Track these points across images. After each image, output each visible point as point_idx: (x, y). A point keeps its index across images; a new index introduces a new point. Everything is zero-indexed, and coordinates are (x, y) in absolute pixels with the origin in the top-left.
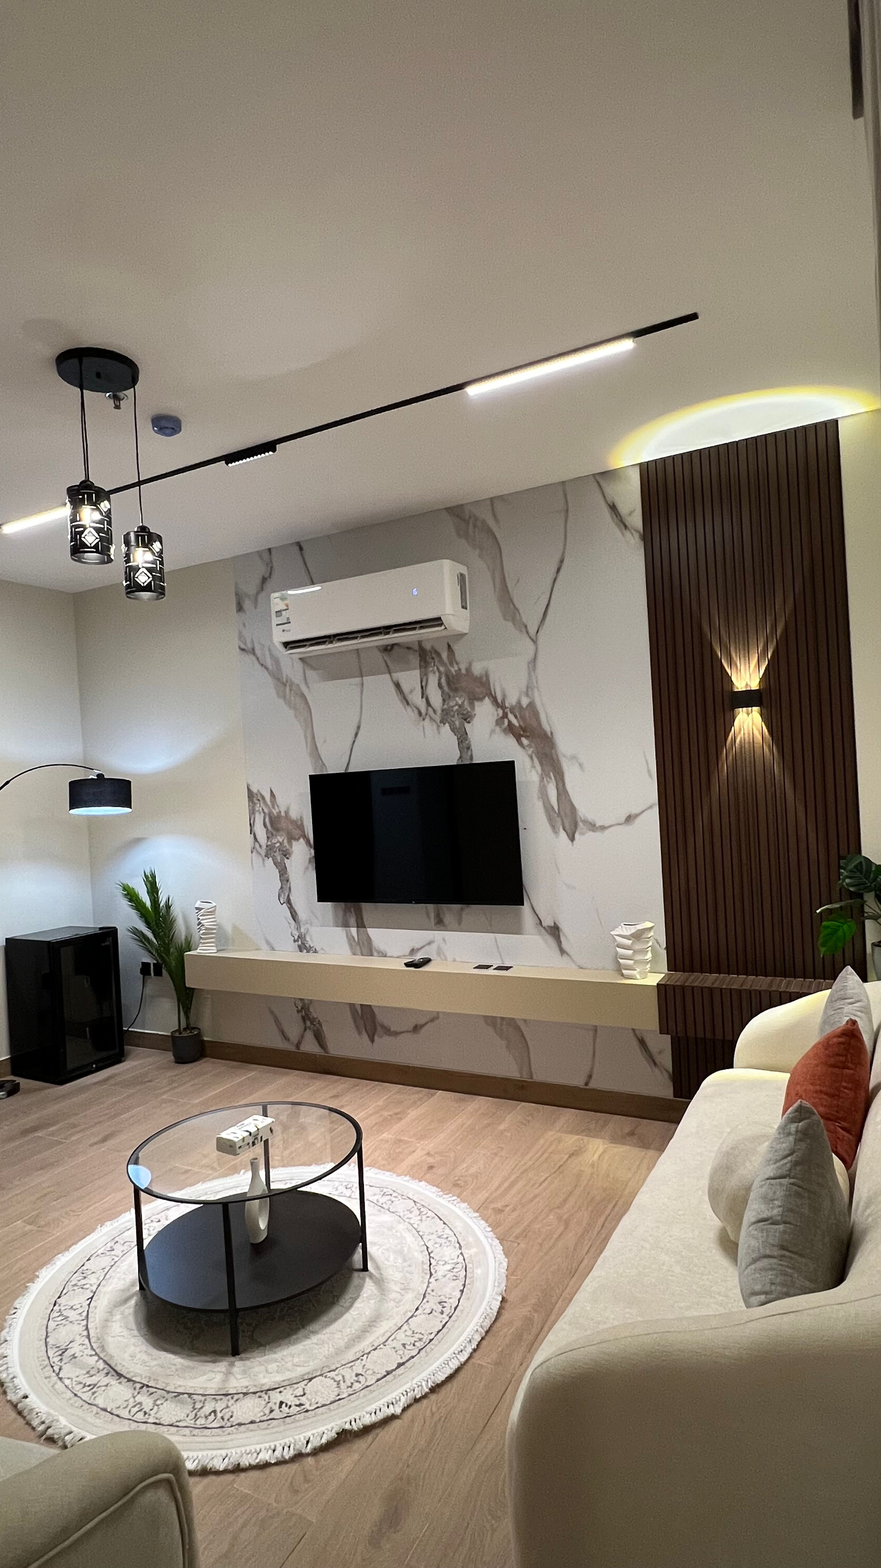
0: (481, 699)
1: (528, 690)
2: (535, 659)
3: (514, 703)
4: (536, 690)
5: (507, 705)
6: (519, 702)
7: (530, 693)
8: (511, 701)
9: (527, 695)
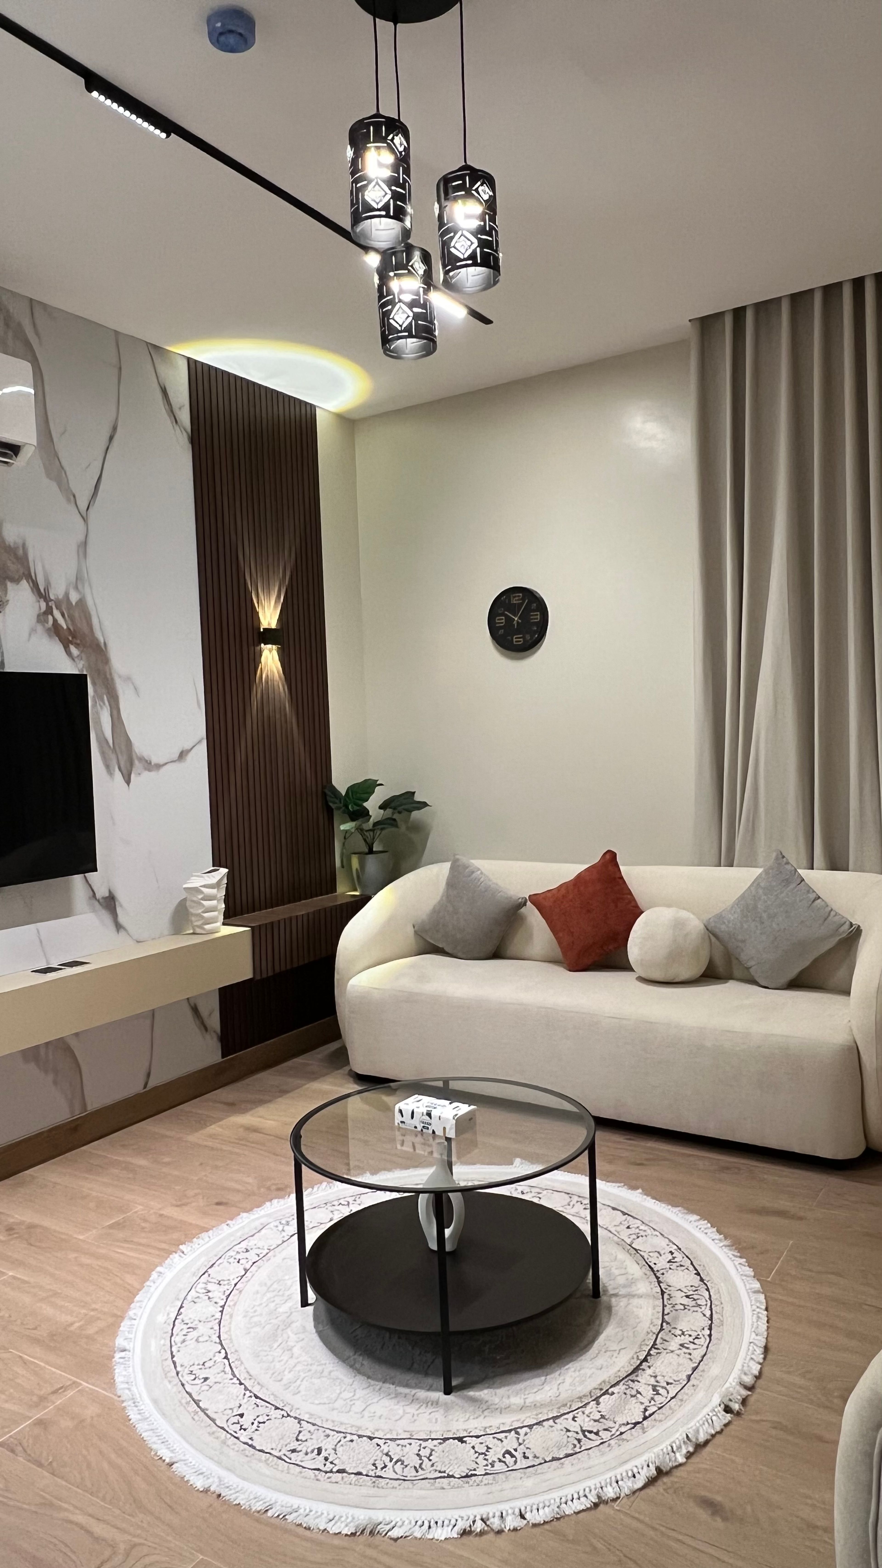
0: (17, 581)
1: (79, 580)
2: (85, 543)
3: (61, 597)
4: (86, 585)
5: (52, 597)
6: (67, 595)
7: (80, 587)
8: (57, 591)
9: (76, 588)
